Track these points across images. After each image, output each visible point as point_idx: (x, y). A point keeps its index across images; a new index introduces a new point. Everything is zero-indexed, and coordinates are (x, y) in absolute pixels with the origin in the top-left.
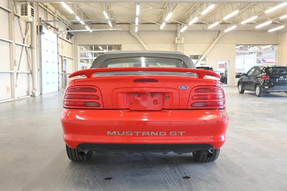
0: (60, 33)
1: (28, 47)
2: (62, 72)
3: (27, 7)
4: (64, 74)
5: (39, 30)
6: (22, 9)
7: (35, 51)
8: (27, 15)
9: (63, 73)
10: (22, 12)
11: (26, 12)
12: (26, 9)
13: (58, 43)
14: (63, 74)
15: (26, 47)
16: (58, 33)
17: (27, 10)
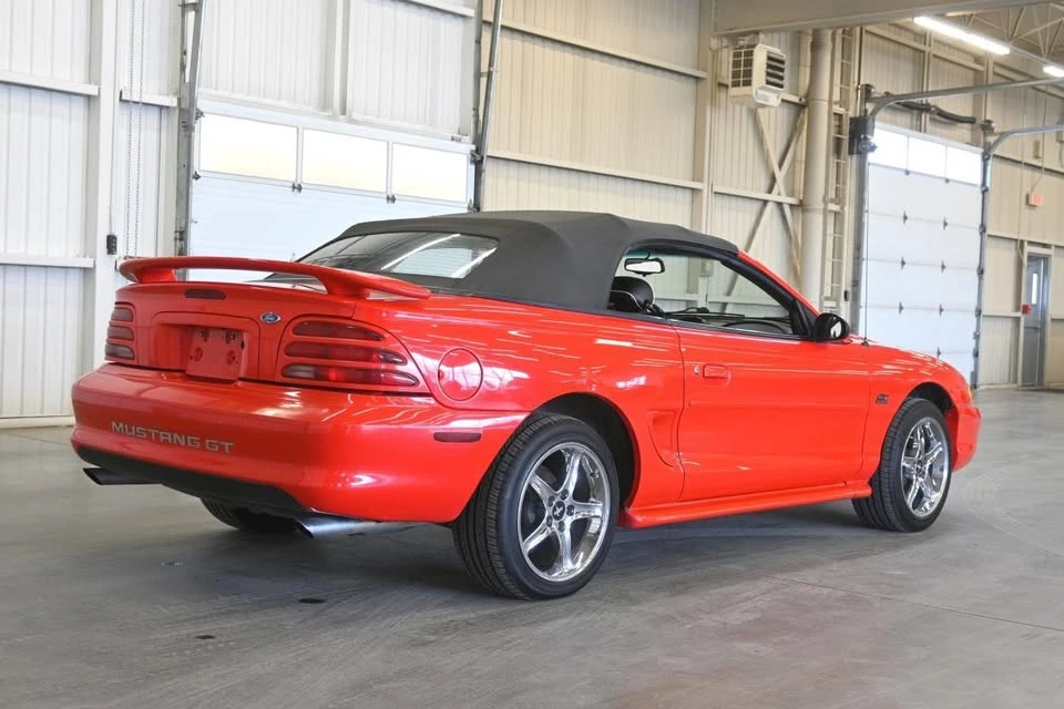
0: (997, 142)
1: (791, 206)
2: (1017, 309)
3: (751, 53)
4: (1022, 320)
5: (846, 137)
6: (736, 64)
7: (817, 220)
8: (748, 83)
9: (1019, 314)
10: (735, 75)
11: (749, 74)
12: (749, 63)
13: (988, 184)
14: (1018, 319)
15: (780, 205)
16: (991, 139)
17: (751, 65)
